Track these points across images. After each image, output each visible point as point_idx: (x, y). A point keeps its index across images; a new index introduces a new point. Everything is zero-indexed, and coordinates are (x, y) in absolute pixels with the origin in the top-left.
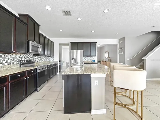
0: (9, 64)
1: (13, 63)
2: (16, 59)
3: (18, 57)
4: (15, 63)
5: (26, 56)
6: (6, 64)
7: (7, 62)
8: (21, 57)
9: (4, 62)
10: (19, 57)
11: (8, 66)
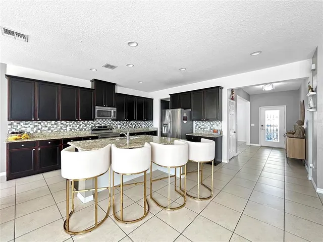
0: (80, 130)
1: (85, 129)
2: (88, 125)
3: (90, 123)
4: (88, 129)
5: (101, 121)
6: (78, 129)
7: (79, 128)
8: (94, 123)
9: (76, 128)
10: (92, 123)
11: (80, 132)
